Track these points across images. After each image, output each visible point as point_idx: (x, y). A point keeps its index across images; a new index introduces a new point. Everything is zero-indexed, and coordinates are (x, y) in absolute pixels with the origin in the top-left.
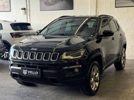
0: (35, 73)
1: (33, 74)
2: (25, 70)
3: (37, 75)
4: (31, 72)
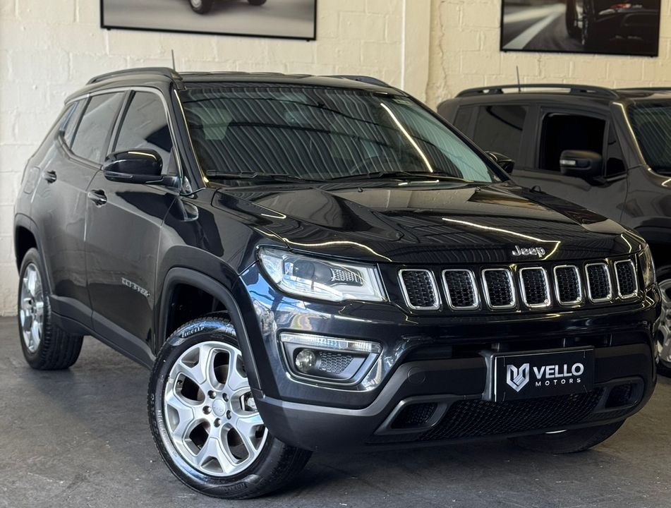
0: (569, 371)
1: (559, 379)
2: (518, 367)
3: (579, 381)
4: (550, 369)
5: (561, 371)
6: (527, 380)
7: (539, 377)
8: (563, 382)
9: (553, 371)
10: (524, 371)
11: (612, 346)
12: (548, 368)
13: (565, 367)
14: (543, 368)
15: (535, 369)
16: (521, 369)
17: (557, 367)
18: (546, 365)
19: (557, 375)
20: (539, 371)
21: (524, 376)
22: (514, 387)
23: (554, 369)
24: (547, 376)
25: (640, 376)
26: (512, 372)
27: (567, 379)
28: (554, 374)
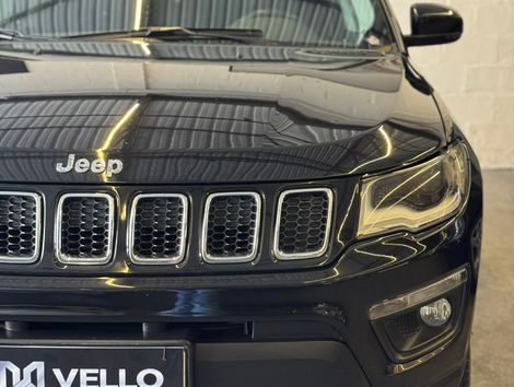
0: (132, 380)
2: (22, 367)
4: (88, 375)
5: (113, 380)
9: (95, 379)
10: (34, 374)
11: (256, 341)
12: (84, 372)
13: (122, 373)
14: (73, 373)
15: (58, 373)
16: (28, 370)
17: (103, 373)
18: (80, 367)
19: (104, 386)
20: (66, 377)
21: (35, 382)
23: (98, 375)
24: (84, 386)
26: (9, 375)
28: (97, 383)
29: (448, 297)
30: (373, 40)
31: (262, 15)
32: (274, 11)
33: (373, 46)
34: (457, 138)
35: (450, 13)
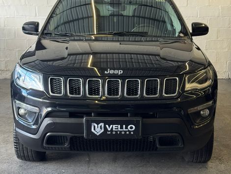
3: (132, 133)
5: (122, 128)
6: (103, 130)
7: (109, 129)
8: (123, 133)
10: (101, 126)
11: (158, 118)
12: (114, 126)
13: (124, 126)
14: (111, 126)
15: (107, 126)
17: (119, 126)
19: (119, 130)
20: (109, 127)
21: (101, 128)
22: (96, 133)
24: (114, 130)
25: (178, 133)
26: (94, 127)
27: (125, 132)
28: (118, 129)
29: (208, 108)
30: (182, 35)
31: (142, 27)
32: (145, 25)
33: (181, 37)
34: (210, 64)
35: (204, 25)
